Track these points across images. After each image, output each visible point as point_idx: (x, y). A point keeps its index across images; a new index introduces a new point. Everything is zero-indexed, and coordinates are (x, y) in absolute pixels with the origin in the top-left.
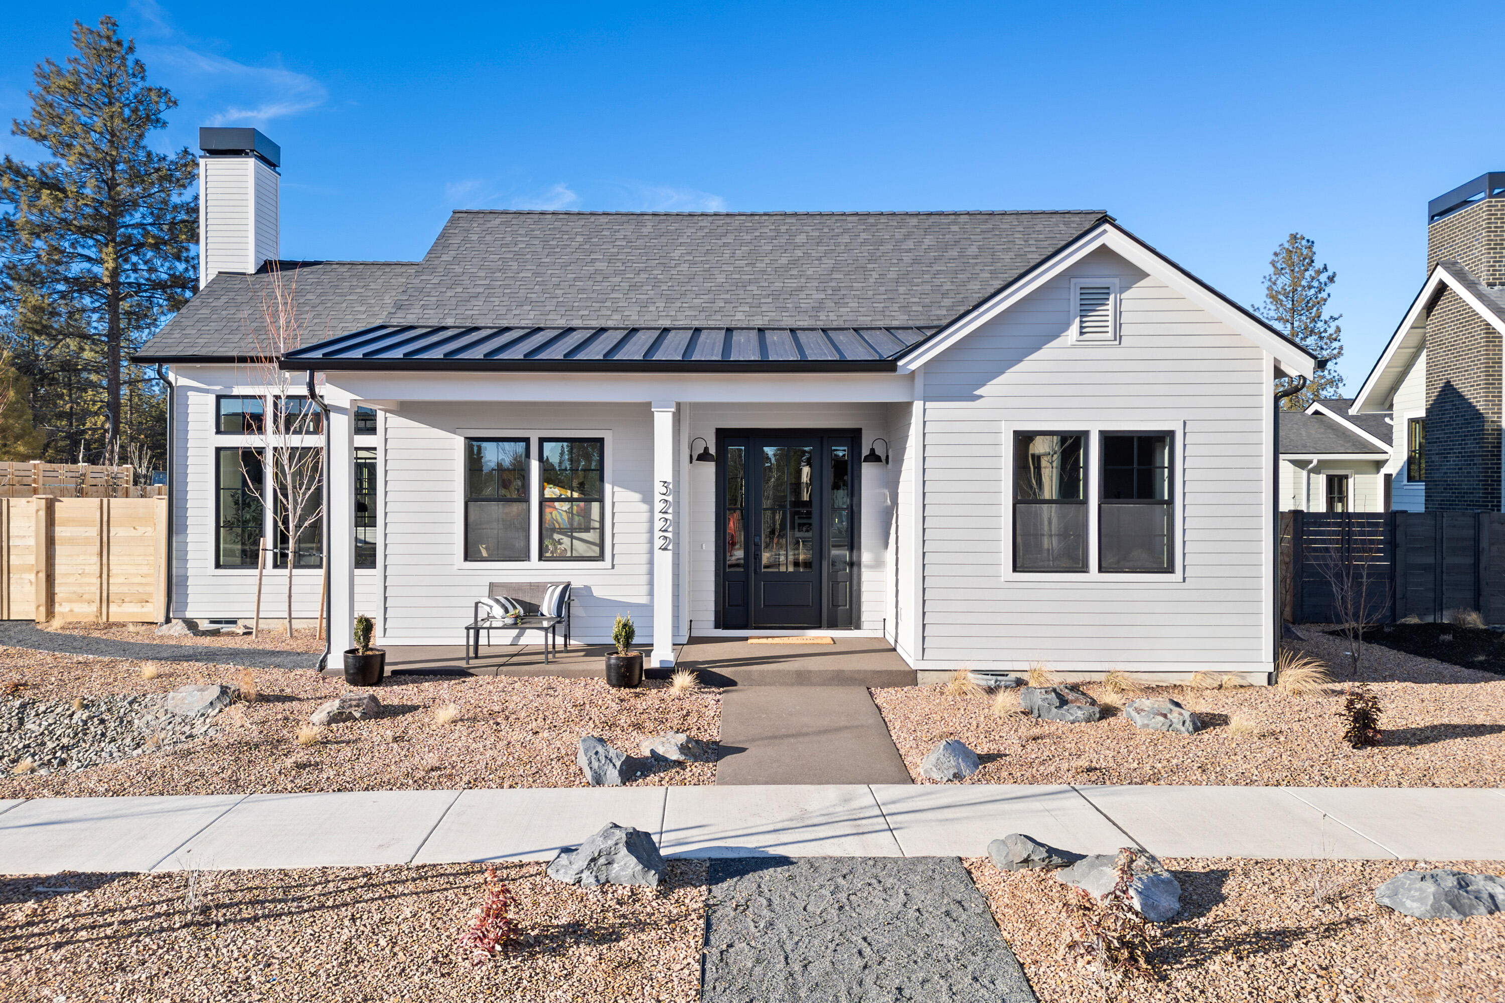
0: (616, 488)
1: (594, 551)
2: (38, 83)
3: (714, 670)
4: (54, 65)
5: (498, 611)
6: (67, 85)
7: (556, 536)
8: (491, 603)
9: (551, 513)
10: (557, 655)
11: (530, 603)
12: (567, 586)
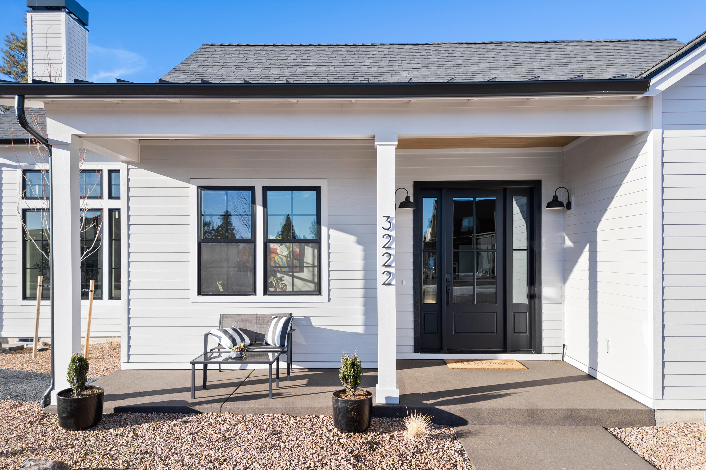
0: (332, 231)
1: (309, 286)
2: (6, 45)
3: (442, 408)
4: (14, 35)
5: (226, 342)
6: (21, 45)
7: (279, 275)
8: (220, 334)
9: (274, 258)
10: (282, 384)
11: (256, 333)
12: (290, 319)
